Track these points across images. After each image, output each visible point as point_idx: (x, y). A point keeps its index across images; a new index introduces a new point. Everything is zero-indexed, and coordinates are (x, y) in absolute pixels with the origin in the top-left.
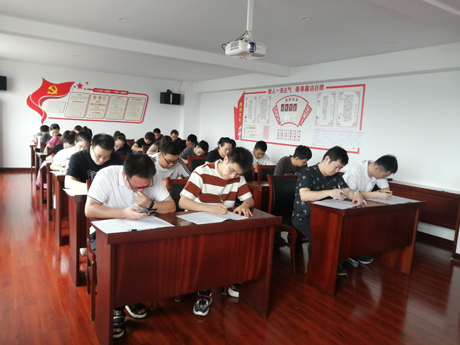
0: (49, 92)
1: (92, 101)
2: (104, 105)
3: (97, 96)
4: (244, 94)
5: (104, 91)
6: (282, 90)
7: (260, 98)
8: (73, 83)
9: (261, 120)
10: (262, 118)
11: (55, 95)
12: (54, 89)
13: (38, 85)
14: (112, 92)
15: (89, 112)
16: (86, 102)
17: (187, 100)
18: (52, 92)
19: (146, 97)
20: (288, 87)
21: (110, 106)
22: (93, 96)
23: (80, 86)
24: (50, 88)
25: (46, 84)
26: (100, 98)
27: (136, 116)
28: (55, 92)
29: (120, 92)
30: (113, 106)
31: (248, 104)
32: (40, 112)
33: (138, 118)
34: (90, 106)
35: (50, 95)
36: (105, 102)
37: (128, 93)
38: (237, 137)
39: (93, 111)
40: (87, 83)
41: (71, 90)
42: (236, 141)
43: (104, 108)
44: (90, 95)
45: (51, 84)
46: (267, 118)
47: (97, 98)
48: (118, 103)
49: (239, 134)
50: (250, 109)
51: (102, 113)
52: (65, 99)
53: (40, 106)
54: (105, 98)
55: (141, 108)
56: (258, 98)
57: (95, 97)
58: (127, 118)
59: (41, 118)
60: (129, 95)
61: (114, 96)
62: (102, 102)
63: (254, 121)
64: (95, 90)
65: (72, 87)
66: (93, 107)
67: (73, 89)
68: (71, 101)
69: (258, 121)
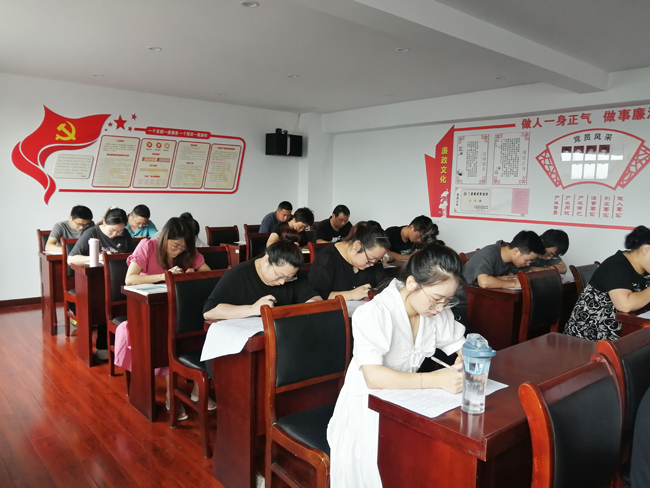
0: (58, 137)
1: (145, 152)
2: (167, 160)
3: (154, 143)
4: (453, 130)
5: (166, 132)
6: (562, 120)
7: (498, 136)
8: (106, 116)
9: (503, 180)
10: (506, 173)
11: (71, 141)
12: (71, 131)
13: (36, 122)
14: (181, 133)
15: (140, 175)
16: (133, 154)
17: (312, 146)
18: (65, 135)
19: (242, 144)
20: (580, 113)
21: (179, 162)
22: (145, 142)
23: (120, 123)
24: (61, 127)
25: (52, 119)
26: (159, 146)
27: (226, 179)
28: (72, 136)
29: (195, 134)
30: (185, 162)
31: (465, 149)
32: (42, 178)
33: (229, 185)
34: (141, 163)
35: (60, 141)
36: (169, 155)
37: (209, 135)
38: (436, 212)
39: (147, 173)
40: (134, 117)
41: (103, 132)
42: (435, 220)
43: (167, 166)
44: (140, 141)
45: (62, 120)
46: (522, 174)
47: (154, 147)
48: (193, 154)
49: (443, 206)
50: (471, 158)
51: (164, 176)
52: (92, 150)
53: (40, 167)
54: (167, 147)
55: (234, 163)
56: (492, 139)
57: (149, 145)
58: (210, 184)
59: (44, 191)
60: (212, 140)
61: (185, 143)
62: (163, 154)
63: (483, 181)
64: (149, 130)
65: (106, 125)
66: (146, 165)
67: (108, 129)
68: (103, 154)
69: (495, 181)
